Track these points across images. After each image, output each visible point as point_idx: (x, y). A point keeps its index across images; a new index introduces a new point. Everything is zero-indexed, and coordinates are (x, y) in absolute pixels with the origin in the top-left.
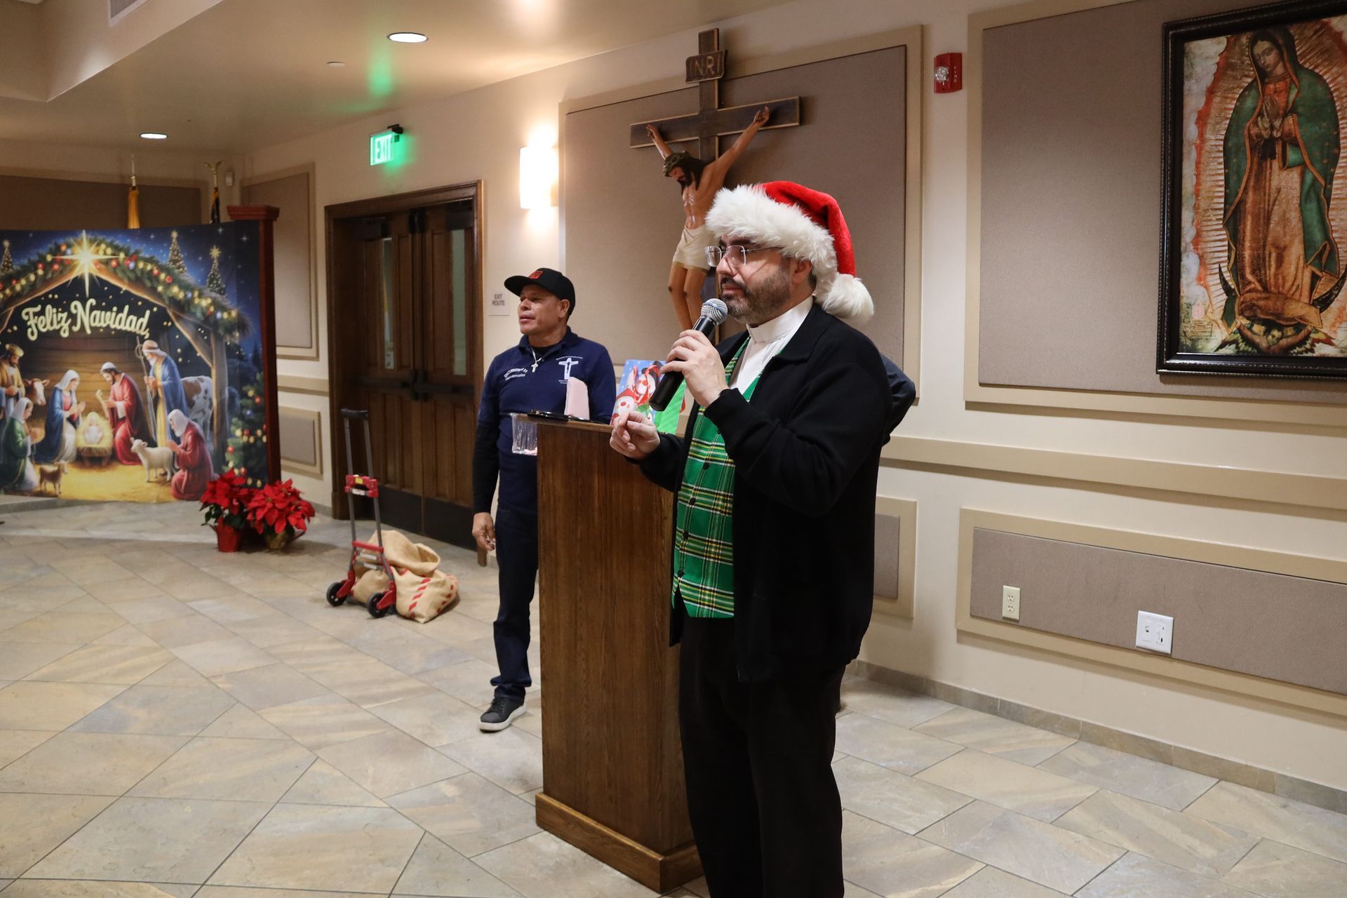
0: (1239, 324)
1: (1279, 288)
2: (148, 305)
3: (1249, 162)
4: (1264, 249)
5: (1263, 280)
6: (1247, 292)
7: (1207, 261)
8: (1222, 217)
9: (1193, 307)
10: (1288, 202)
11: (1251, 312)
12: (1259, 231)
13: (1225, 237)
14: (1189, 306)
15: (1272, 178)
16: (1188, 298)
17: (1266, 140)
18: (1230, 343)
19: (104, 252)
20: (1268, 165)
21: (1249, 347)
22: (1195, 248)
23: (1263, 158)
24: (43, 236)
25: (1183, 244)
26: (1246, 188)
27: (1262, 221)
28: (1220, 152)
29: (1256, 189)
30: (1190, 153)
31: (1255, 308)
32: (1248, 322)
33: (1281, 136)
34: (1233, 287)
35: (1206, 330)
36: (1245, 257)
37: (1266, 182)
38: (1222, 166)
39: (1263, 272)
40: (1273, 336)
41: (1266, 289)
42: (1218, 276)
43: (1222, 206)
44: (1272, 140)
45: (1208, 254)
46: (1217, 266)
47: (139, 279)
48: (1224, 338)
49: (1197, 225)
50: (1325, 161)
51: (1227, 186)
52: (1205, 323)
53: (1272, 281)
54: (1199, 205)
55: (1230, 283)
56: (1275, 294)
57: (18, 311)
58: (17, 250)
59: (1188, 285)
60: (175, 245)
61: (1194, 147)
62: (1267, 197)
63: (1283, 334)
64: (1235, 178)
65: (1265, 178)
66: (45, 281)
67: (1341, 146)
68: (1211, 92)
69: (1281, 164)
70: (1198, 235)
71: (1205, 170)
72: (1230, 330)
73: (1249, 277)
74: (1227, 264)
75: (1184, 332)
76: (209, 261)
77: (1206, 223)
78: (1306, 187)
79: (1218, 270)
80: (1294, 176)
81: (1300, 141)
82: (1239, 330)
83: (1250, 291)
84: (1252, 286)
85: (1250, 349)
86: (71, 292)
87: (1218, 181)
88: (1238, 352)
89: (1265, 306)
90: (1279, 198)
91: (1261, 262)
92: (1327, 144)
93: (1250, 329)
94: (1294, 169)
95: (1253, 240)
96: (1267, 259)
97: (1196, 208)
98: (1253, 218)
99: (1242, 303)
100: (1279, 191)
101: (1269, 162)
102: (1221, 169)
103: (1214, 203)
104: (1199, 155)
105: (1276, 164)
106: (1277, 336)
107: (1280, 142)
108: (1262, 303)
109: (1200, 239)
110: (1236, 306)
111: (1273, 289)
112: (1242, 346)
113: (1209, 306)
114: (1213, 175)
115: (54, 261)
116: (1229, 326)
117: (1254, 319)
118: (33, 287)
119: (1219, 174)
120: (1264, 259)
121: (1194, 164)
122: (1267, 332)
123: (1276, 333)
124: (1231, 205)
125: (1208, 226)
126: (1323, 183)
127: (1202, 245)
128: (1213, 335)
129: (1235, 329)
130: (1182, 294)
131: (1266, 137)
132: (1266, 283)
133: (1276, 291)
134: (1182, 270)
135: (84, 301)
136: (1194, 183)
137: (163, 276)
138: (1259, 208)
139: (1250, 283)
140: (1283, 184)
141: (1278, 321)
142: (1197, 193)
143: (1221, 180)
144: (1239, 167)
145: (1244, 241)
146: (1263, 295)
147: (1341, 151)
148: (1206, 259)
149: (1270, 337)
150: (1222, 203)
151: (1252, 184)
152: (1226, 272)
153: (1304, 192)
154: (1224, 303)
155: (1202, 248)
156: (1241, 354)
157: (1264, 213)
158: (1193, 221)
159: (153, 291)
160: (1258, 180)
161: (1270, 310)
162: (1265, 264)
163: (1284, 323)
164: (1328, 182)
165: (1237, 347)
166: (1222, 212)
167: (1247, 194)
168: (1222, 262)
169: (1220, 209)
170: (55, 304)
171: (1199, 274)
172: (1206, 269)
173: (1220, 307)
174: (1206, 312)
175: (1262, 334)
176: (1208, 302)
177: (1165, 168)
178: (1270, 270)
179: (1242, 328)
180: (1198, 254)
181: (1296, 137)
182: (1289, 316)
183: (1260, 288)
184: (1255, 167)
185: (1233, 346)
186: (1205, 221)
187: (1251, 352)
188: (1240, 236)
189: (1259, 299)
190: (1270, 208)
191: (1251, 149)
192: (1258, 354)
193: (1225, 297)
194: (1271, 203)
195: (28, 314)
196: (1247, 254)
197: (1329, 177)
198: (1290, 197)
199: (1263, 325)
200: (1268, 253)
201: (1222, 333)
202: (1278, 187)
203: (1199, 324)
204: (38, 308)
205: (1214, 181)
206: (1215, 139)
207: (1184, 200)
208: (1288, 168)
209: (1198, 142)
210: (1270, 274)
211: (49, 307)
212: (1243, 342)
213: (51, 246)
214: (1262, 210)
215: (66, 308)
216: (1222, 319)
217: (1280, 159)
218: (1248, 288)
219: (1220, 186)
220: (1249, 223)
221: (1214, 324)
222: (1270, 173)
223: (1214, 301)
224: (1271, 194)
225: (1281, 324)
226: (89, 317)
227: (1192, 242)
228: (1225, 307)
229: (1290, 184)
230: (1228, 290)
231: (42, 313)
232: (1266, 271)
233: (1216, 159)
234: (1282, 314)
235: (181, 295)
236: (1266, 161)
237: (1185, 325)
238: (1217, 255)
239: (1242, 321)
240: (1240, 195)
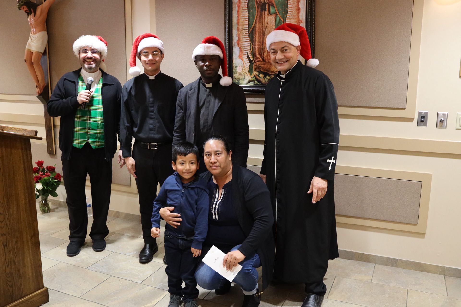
0: (254, 74)
1: (268, 60)
3: (257, 11)
4: (263, 45)
5: (263, 57)
6: (257, 62)
7: (242, 50)
8: (247, 33)
9: (238, 67)
10: (271, 28)
12: (261, 38)
13: (249, 40)
14: (236, 67)
15: (265, 18)
16: (236, 64)
17: (262, 3)
18: (252, 81)
20: (264, 13)
21: (258, 82)
22: (238, 45)
23: (262, 10)
25: (233, 43)
26: (256, 22)
27: (262, 34)
28: (246, 7)
29: (259, 23)
30: (235, 7)
31: (260, 68)
32: (258, 73)
33: (268, 2)
34: (252, 60)
35: (243, 76)
36: (256, 48)
37: (263, 20)
38: (247, 13)
39: (262, 54)
40: (267, 78)
41: (264, 60)
42: (246, 56)
43: (247, 28)
44: (264, 4)
45: (243, 47)
46: (246, 51)
48: (249, 79)
49: (238, 36)
50: (283, 13)
51: (249, 21)
52: (242, 74)
53: (266, 57)
54: (239, 28)
55: (251, 58)
56: (267, 62)
59: (236, 59)
61: (236, 5)
62: (263, 26)
63: (270, 78)
64: (252, 18)
65: (263, 18)
67: (289, 7)
69: (268, 14)
70: (239, 40)
71: (241, 14)
72: (251, 76)
73: (258, 56)
74: (249, 51)
75: (235, 77)
77: (241, 35)
78: (277, 22)
79: (246, 53)
80: (273, 17)
81: (274, 4)
82: (255, 76)
83: (258, 61)
84: (259, 59)
85: (259, 83)
87: (246, 19)
88: (254, 85)
89: (264, 67)
90: (268, 26)
91: (262, 50)
92: (284, 6)
93: (258, 76)
94: (273, 15)
95: (259, 42)
96: (264, 49)
97: (238, 29)
98: (259, 33)
99: (256, 66)
100: (268, 23)
101: (264, 12)
102: (247, 14)
103: (244, 27)
104: (239, 8)
105: (266, 13)
106: (268, 79)
107: (268, 4)
108: (262, 66)
109: (240, 41)
110: (253, 67)
111: (266, 60)
112: (256, 82)
113: (243, 67)
114: (244, 16)
116: (251, 74)
117: (260, 72)
119: (246, 16)
120: (263, 49)
121: (237, 12)
122: (265, 77)
123: (268, 77)
124: (251, 28)
125: (242, 36)
126: (283, 21)
127: (240, 44)
128: (245, 78)
129: (253, 76)
130: (233, 62)
131: (263, 2)
132: (264, 59)
133: (267, 61)
134: (233, 53)
136: (237, 19)
138: (261, 30)
139: (258, 58)
140: (269, 21)
141: (268, 73)
142: (238, 23)
143: (247, 18)
144: (253, 13)
145: (255, 42)
146: (263, 63)
147: (289, 9)
148: (242, 49)
149: (266, 79)
150: (247, 27)
151: (258, 20)
152: (249, 54)
153: (277, 24)
154: (249, 66)
155: (240, 45)
156: (256, 85)
157: (263, 32)
158: (237, 34)
160: (260, 19)
161: (265, 68)
162: (263, 51)
163: (270, 73)
164: (284, 20)
165: (254, 83)
166: (247, 31)
167: (256, 24)
168: (248, 50)
169: (246, 30)
171: (240, 54)
172: (242, 53)
173: (247, 67)
174: (242, 70)
175: (263, 78)
176: (243, 66)
177: (226, 13)
178: (265, 53)
179: (256, 75)
180: (239, 47)
181: (273, 3)
182: (272, 71)
183: (262, 60)
184: (259, 14)
185: (253, 82)
186: (241, 34)
187: (259, 85)
188: (254, 40)
189: (261, 64)
190: (265, 30)
191: (257, 7)
192: (262, 86)
193: (249, 63)
194: (265, 28)
196: (257, 47)
197: (285, 19)
198: (271, 26)
199: (263, 74)
200: (264, 47)
201: (248, 77)
202: (267, 22)
203: (240, 74)
205: (244, 19)
206: (244, 2)
207: (233, 26)
208: (270, 15)
209: (238, 3)
210: (265, 55)
212: (256, 81)
214: (262, 30)
216: (248, 72)
217: (268, 11)
218: (257, 60)
219: (247, 21)
220: (257, 35)
221: (246, 74)
222: (264, 16)
223: (245, 65)
224: (265, 25)
225: (270, 74)
227: (237, 42)
228: (249, 68)
229: (271, 21)
230: (250, 61)
232: (263, 54)
233: (244, 10)
234: (270, 70)
236: (263, 11)
237: (235, 74)
238: (246, 47)
239: (255, 73)
240: (254, 24)
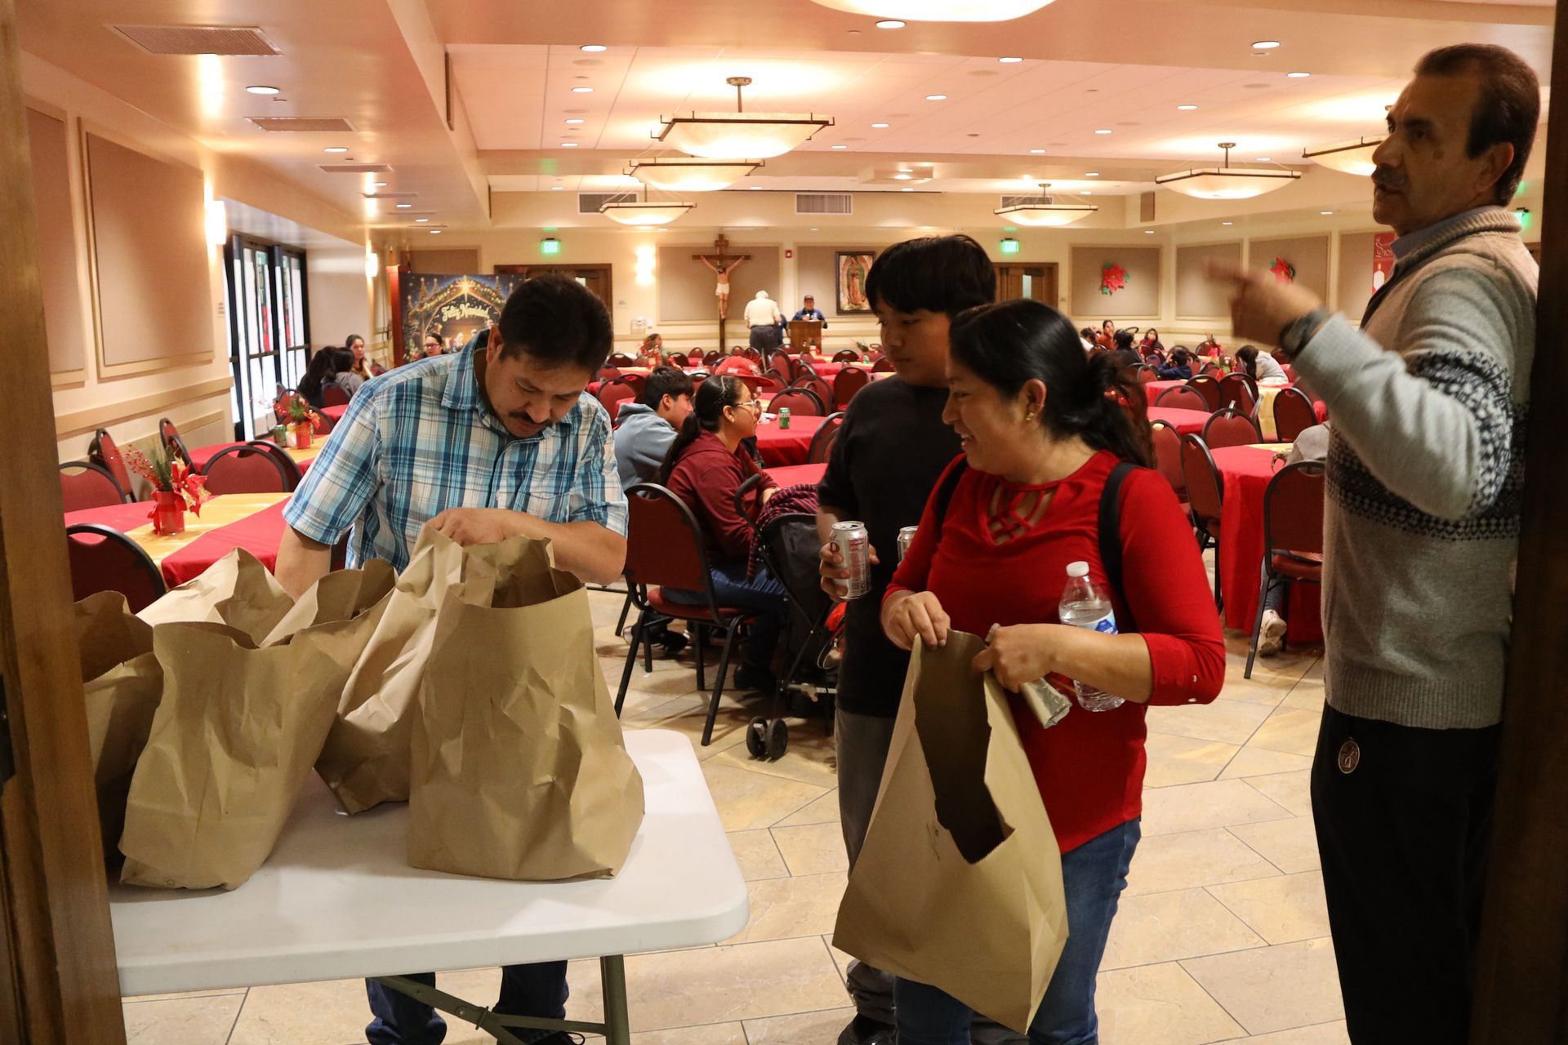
2: (488, 306)
11: (853, 303)
19: (472, 284)
24: (450, 277)
47: (485, 295)
57: (441, 308)
58: (439, 283)
60: (497, 282)
66: (450, 296)
68: (844, 265)
76: (509, 288)
86: (459, 301)
115: (453, 288)
118: (446, 298)
135: (465, 304)
137: (494, 294)
159: (490, 300)
170: (455, 305)
195: (444, 310)
204: (448, 307)
206: (845, 273)
211: (452, 307)
213: (452, 281)
215: (458, 307)
226: (467, 311)
231: (449, 310)
235: (499, 302)
